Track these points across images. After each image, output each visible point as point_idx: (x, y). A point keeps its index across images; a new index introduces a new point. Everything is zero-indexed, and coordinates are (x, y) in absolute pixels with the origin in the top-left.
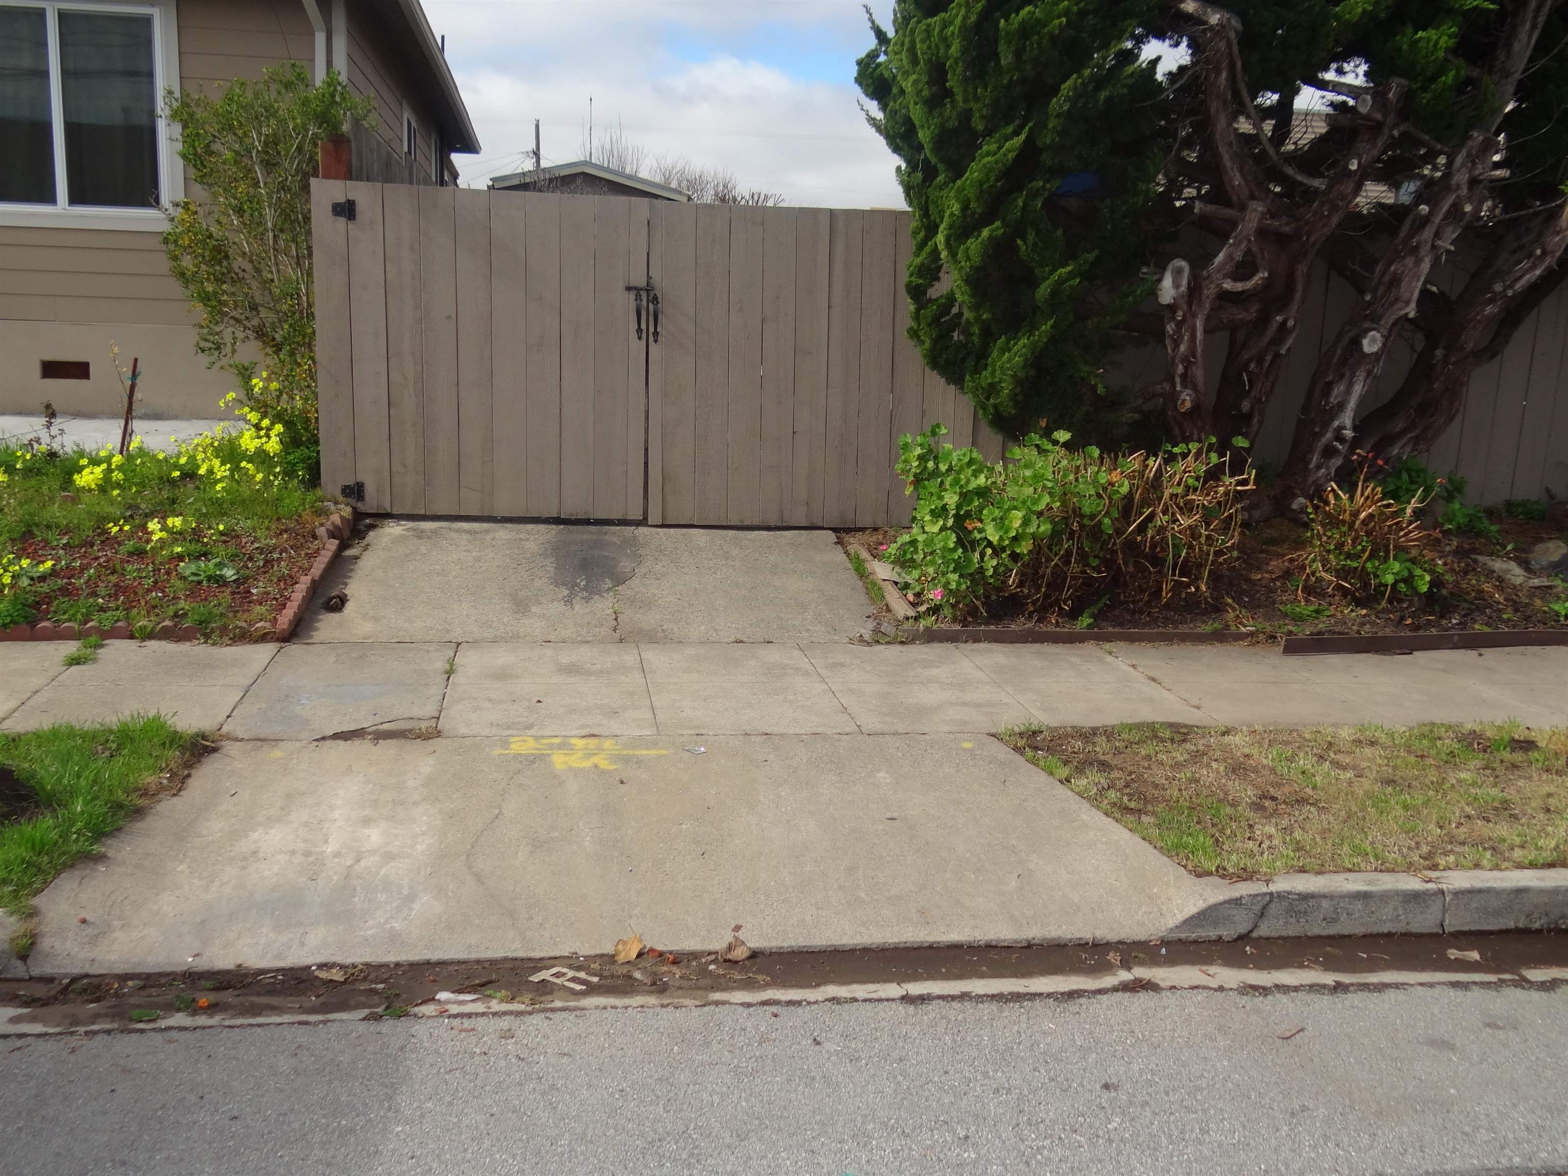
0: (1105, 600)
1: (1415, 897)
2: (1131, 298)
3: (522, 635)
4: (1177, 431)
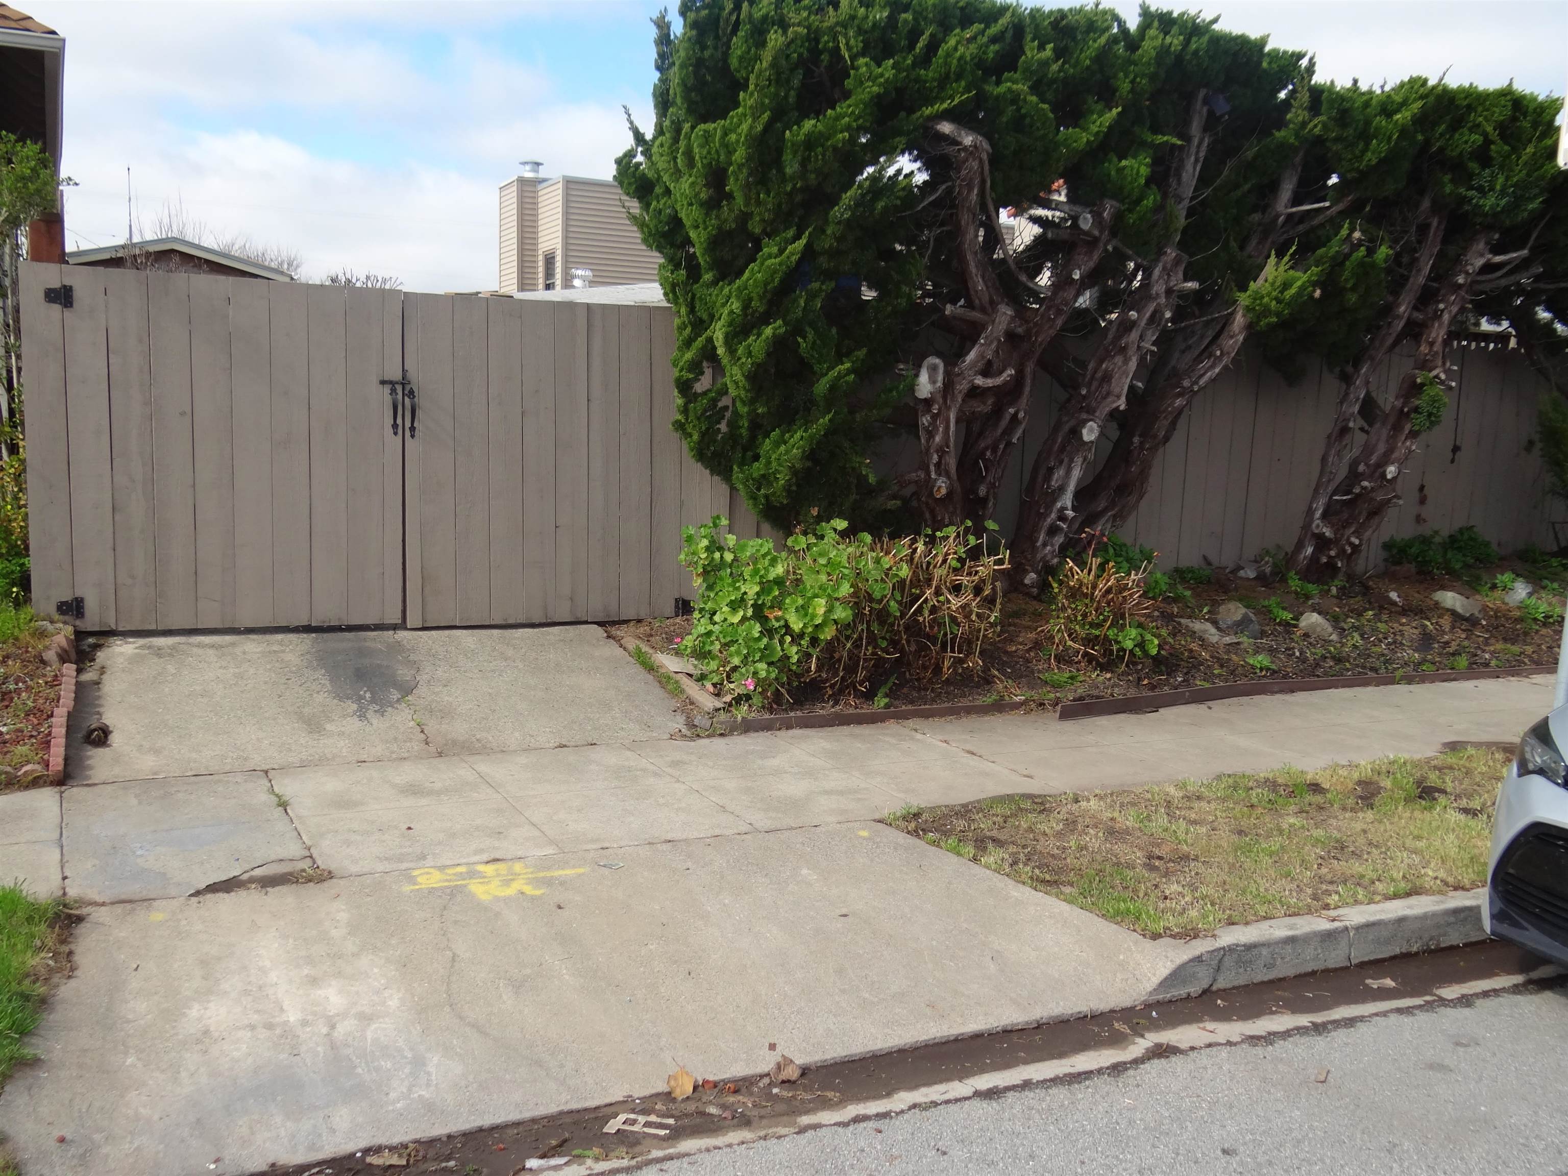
0: (893, 680)
1: (1329, 936)
2: (895, 393)
3: (329, 756)
4: (928, 516)
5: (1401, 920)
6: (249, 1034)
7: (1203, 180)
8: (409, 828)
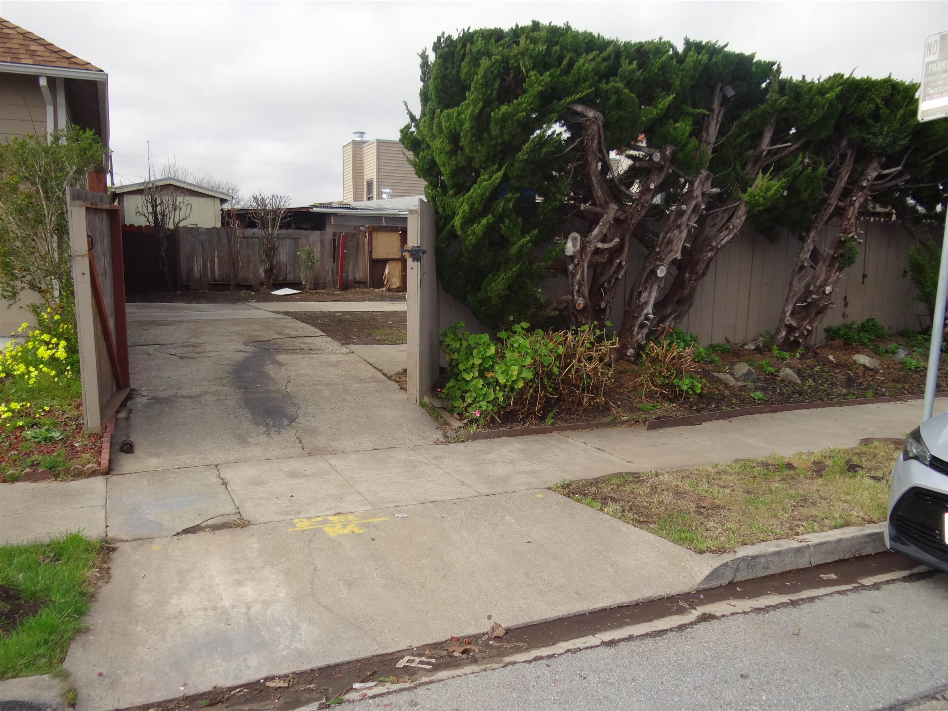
0: (555, 409)
1: (798, 551)
2: (554, 253)
3: (251, 457)
4: (573, 319)
5: (839, 541)
6: (204, 613)
7: (721, 132)
8: (292, 496)
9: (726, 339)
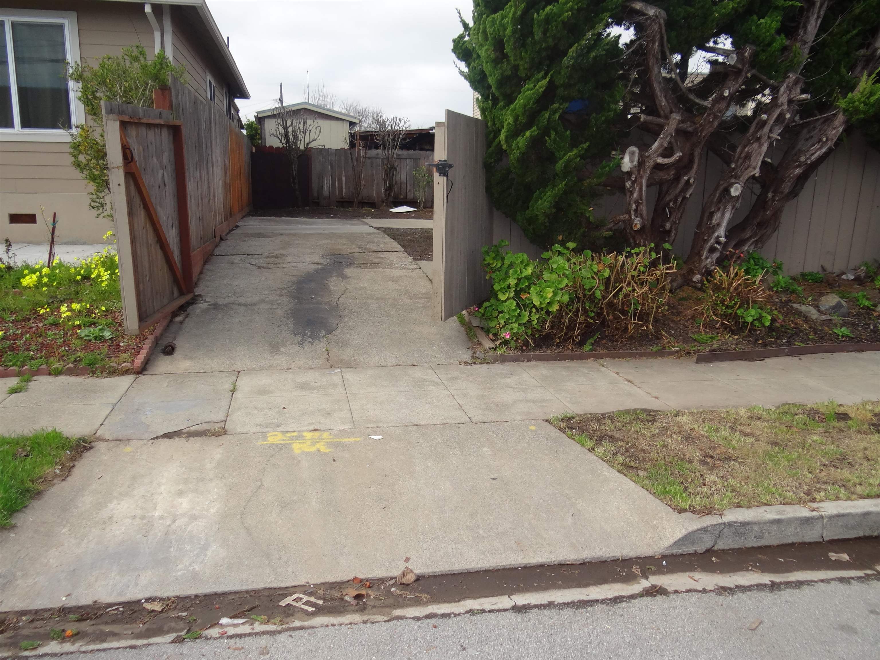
0: (598, 335)
1: (807, 521)
2: (607, 169)
3: (275, 365)
4: (632, 241)
5: (866, 514)
6: (130, 521)
8: (284, 408)
9: (822, 267)
